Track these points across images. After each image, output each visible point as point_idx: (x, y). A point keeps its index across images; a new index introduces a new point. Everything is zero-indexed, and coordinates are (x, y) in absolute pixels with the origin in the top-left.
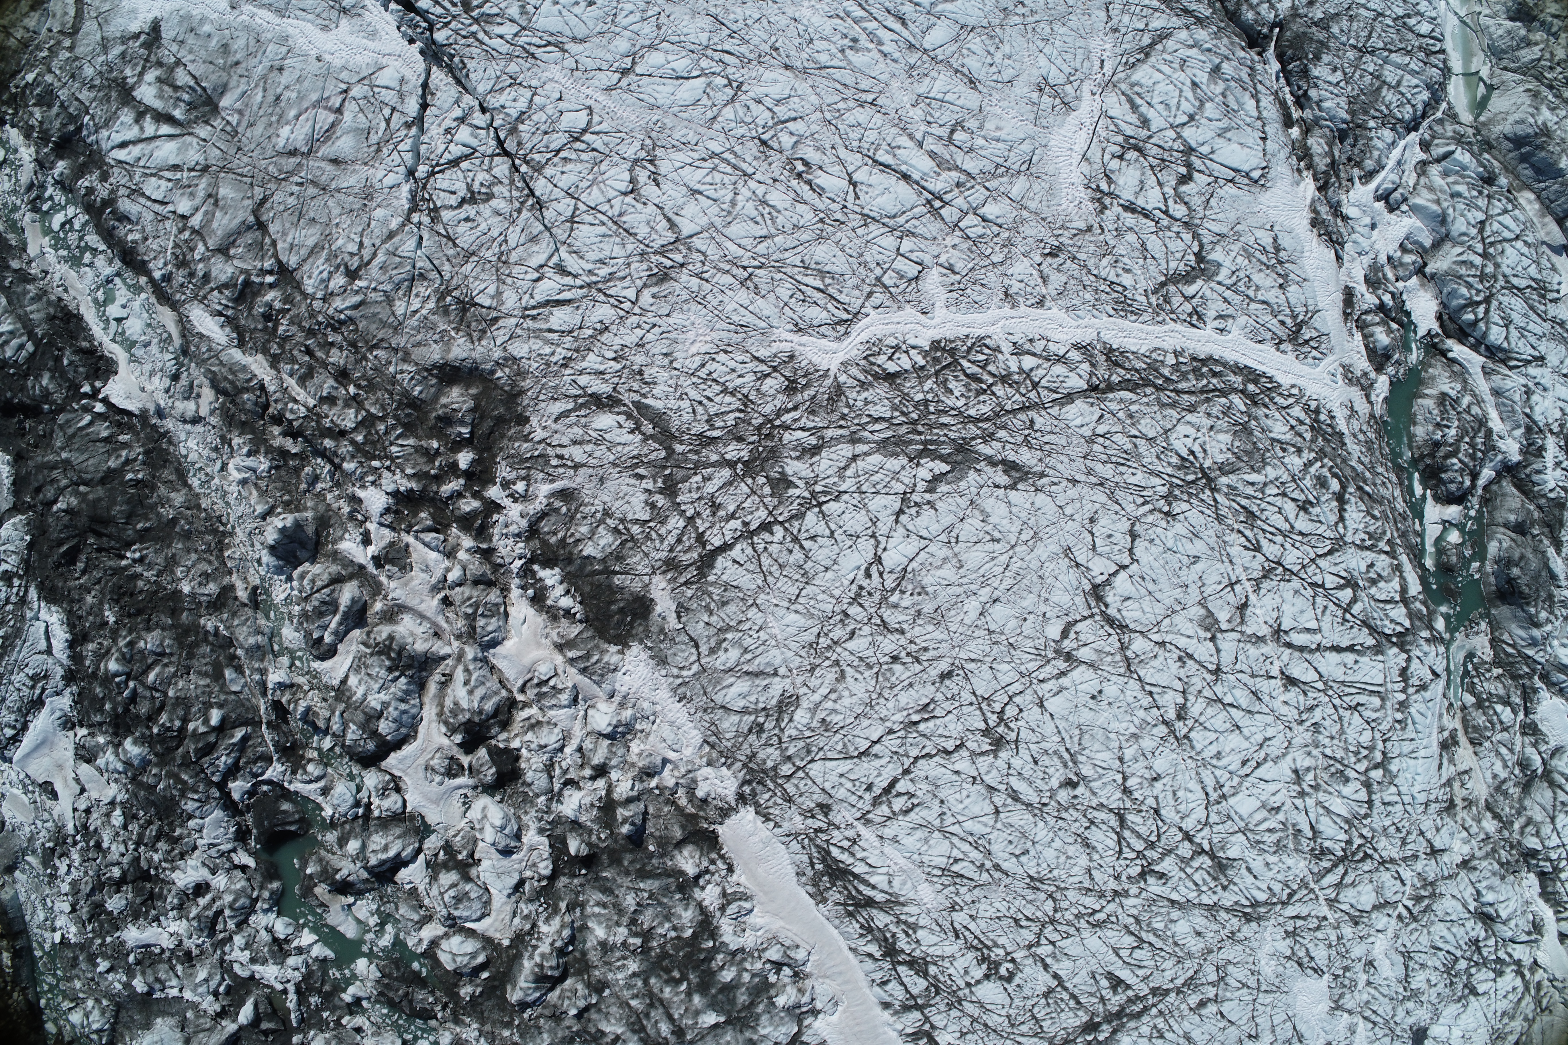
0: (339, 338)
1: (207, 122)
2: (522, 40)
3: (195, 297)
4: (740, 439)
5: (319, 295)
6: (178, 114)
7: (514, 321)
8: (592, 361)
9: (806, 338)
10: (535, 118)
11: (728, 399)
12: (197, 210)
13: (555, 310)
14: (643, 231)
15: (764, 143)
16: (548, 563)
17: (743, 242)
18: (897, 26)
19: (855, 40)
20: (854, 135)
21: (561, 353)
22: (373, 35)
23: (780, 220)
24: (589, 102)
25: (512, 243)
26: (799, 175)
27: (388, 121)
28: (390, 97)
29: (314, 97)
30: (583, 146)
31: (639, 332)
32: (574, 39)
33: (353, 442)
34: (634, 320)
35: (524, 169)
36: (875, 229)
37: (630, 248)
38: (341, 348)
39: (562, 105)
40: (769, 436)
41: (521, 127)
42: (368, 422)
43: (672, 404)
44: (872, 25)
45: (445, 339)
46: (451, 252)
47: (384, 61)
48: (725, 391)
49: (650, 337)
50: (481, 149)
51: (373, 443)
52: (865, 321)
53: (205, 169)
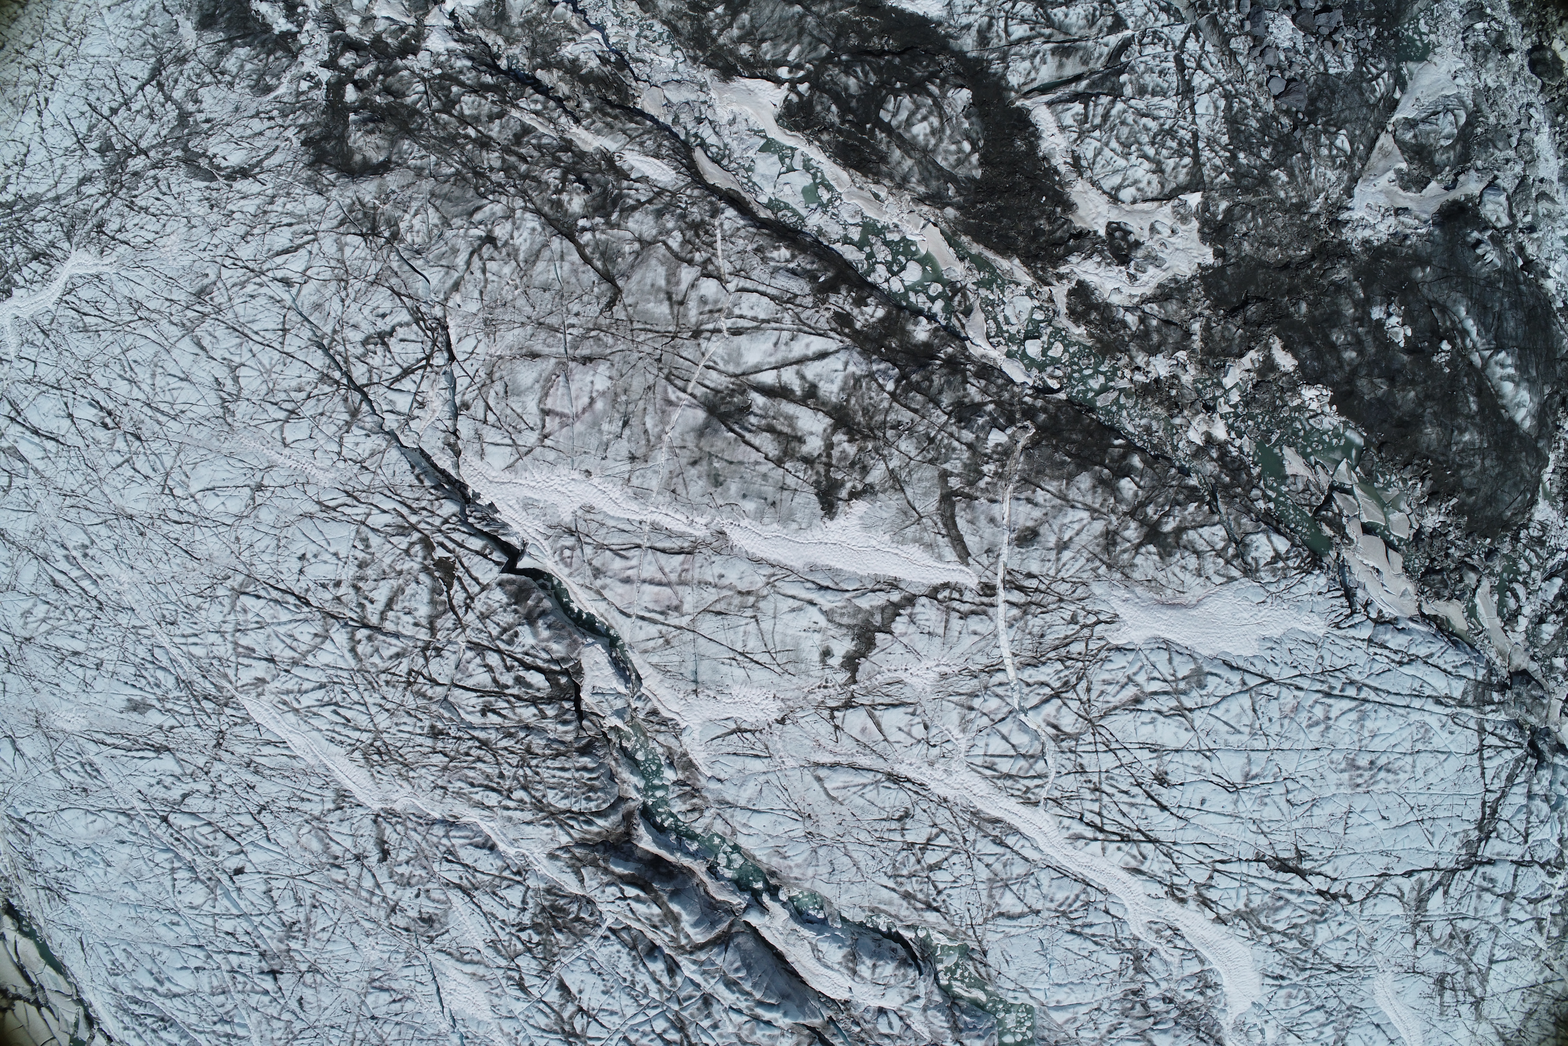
0: (494, 177)
1: (716, 391)
2: (362, 509)
3: (673, 194)
4: (135, 174)
5: (518, 213)
6: (759, 400)
7: (323, 227)
8: (250, 206)
9: (93, 271)
10: (334, 428)
11: (143, 204)
12: (693, 286)
13: (288, 244)
14: (221, 331)
15: (138, 438)
16: (285, 35)
17: (143, 341)
18: (58, 577)
19: (85, 555)
20: (74, 461)
21: (277, 207)
22: (528, 505)
23: (117, 368)
24: (287, 451)
25: (336, 300)
26: (110, 414)
27: (488, 407)
28: (491, 435)
29: (579, 427)
30: (286, 405)
31: (215, 241)
32: (311, 516)
33: (462, 84)
34: (221, 251)
35: (337, 375)
36: (51, 379)
37: (230, 315)
38: (491, 169)
39: (311, 445)
40: (114, 182)
41: (346, 417)
42: (449, 105)
43: (185, 187)
44: (75, 573)
45: (385, 196)
46: (394, 281)
47: (507, 476)
48: (146, 210)
49: (206, 239)
50: (382, 390)
51: (442, 88)
52: (55, 298)
53: (697, 334)
